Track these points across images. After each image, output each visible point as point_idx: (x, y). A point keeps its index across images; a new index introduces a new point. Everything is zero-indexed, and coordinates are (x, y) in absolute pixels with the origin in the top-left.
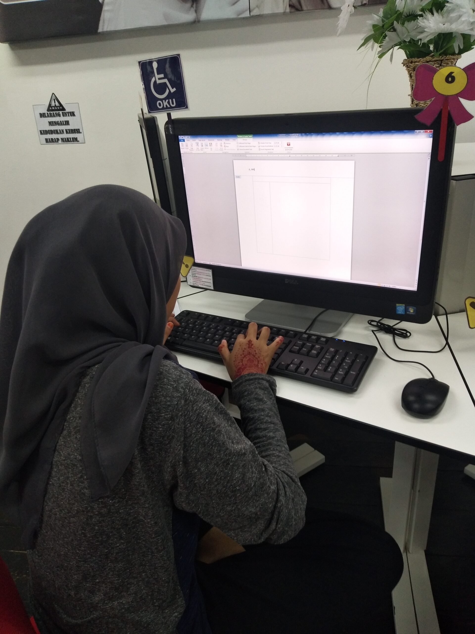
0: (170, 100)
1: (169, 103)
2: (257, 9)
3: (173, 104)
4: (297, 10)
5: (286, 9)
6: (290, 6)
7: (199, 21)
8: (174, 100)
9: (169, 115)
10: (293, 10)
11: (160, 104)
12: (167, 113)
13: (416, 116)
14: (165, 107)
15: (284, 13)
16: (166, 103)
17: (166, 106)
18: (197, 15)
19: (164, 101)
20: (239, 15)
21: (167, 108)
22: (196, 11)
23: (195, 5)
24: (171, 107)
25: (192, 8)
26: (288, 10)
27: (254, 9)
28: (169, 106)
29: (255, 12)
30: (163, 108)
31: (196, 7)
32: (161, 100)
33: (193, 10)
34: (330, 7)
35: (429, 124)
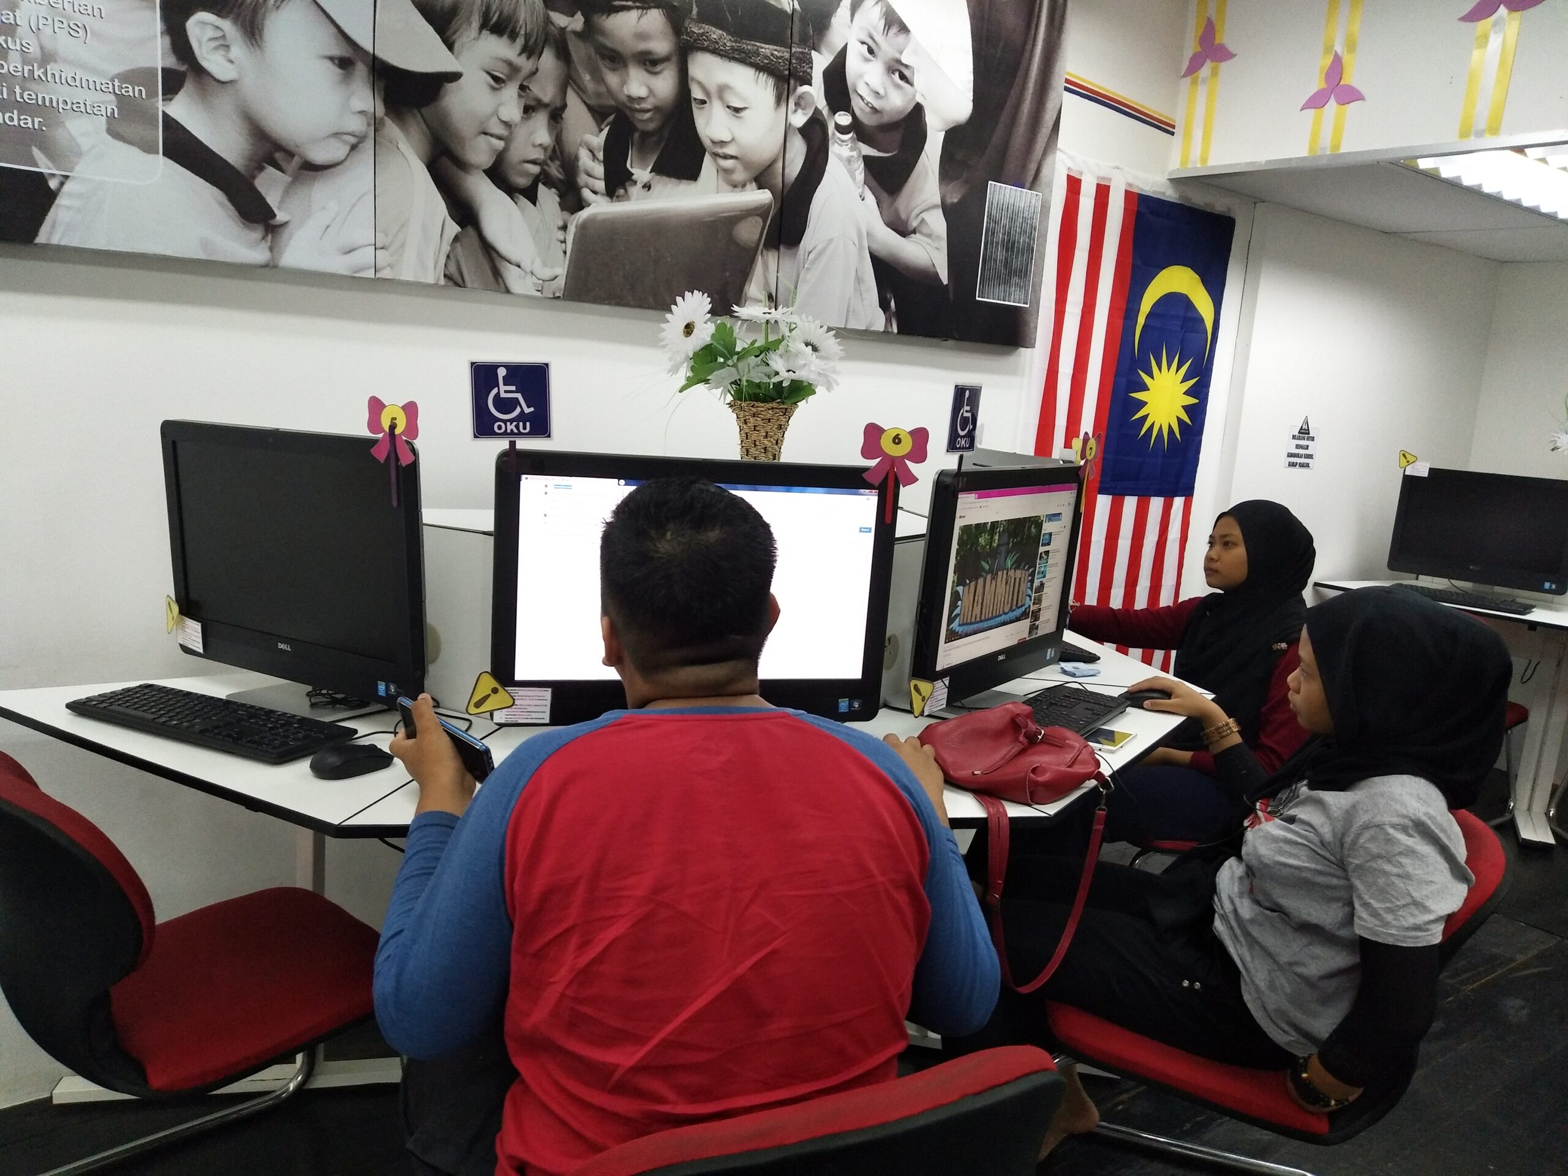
0: (521, 424)
1: (517, 427)
2: (389, 268)
3: (525, 428)
4: (457, 284)
5: (438, 280)
6: (445, 276)
7: (275, 267)
8: (528, 424)
9: (513, 444)
10: (450, 283)
11: (500, 427)
12: (510, 442)
13: (864, 475)
14: (509, 431)
15: (435, 286)
16: (511, 427)
17: (512, 430)
18: (273, 256)
19: (508, 424)
20: (356, 272)
21: (512, 432)
22: (271, 249)
23: (269, 237)
24: (520, 434)
25: (263, 241)
26: (442, 281)
27: (384, 268)
28: (516, 431)
29: (385, 274)
30: (505, 434)
31: (271, 243)
32: (505, 421)
33: (265, 245)
34: (508, 291)
35: (877, 484)
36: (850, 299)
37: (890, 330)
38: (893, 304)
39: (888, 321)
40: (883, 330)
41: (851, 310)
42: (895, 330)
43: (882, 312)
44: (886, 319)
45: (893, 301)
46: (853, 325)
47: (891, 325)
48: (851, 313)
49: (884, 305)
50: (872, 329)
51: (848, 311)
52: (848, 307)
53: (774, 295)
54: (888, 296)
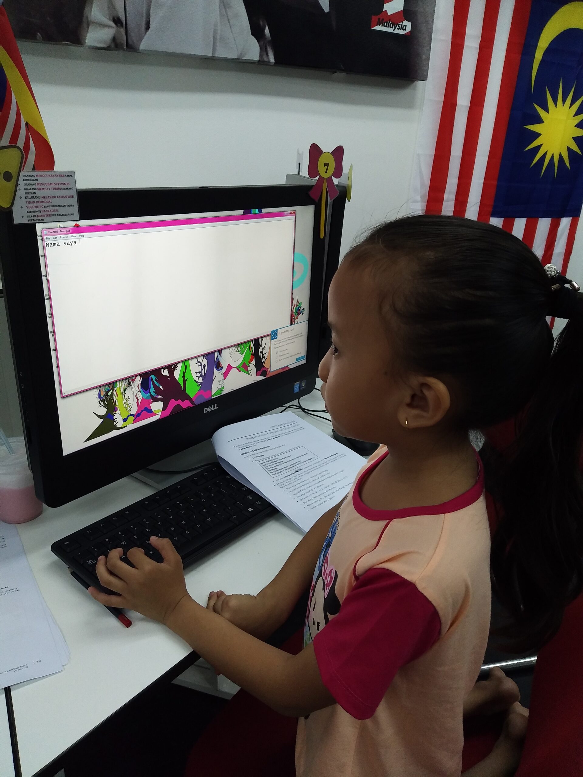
36: (216, 25)
37: (266, 59)
38: (267, 31)
39: (263, 50)
40: (258, 60)
41: (218, 37)
42: (272, 60)
43: (256, 41)
44: (261, 48)
45: (267, 28)
46: (221, 53)
47: (267, 55)
48: (218, 41)
49: (257, 32)
50: (245, 58)
51: (215, 39)
52: (215, 33)
53: (123, 18)
54: (261, 23)
